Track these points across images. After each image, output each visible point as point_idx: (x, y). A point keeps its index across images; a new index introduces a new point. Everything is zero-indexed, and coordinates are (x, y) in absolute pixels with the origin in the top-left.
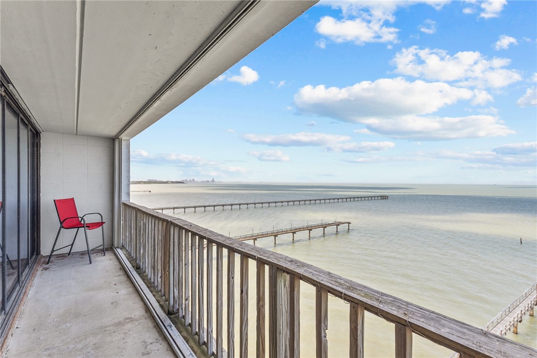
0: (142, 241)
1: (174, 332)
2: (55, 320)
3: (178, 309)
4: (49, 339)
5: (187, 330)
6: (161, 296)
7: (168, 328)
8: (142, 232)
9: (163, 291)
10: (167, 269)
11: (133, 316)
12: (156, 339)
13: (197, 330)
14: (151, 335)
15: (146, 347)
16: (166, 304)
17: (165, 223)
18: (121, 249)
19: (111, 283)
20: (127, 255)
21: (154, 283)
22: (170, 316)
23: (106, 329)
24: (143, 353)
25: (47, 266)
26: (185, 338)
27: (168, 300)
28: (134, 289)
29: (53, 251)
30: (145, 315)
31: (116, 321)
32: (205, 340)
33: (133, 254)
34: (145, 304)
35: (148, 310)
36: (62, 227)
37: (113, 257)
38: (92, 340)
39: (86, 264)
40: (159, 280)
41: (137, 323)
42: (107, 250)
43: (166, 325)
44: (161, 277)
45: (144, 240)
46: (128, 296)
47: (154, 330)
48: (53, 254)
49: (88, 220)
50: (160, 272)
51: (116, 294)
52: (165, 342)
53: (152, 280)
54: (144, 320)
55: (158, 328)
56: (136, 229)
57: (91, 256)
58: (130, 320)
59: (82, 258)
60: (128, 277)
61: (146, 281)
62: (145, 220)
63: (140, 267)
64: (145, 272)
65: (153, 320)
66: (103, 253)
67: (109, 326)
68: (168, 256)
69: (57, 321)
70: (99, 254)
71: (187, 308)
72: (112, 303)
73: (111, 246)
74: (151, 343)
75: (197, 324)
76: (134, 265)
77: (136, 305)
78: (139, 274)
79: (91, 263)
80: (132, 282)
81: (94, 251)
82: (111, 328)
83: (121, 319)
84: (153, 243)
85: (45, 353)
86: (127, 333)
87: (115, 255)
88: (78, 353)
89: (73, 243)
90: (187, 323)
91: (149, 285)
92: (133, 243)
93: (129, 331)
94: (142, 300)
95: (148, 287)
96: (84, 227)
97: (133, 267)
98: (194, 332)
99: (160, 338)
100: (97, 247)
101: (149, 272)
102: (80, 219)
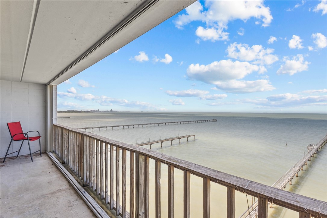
0: (66, 147)
1: (87, 195)
2: (13, 193)
3: (89, 183)
4: (11, 203)
5: (94, 194)
6: (79, 177)
7: (83, 193)
8: (66, 141)
9: (79, 174)
10: (82, 161)
11: (62, 188)
12: (76, 199)
13: (100, 193)
14: (73, 197)
15: (70, 203)
16: (82, 182)
17: (81, 135)
18: (52, 153)
19: (46, 172)
20: (56, 156)
21: (74, 170)
22: (85, 187)
23: (46, 196)
24: (68, 206)
25: (3, 164)
26: (93, 197)
27: (83, 179)
28: (62, 175)
29: (7, 155)
30: (69, 187)
31: (52, 191)
32: (104, 197)
33: (60, 155)
34: (69, 182)
35: (70, 185)
36: (12, 140)
37: (47, 157)
38: (38, 202)
39: (30, 162)
40: (77, 168)
41: (64, 192)
42: (43, 153)
43: (82, 192)
44: (78, 167)
45: (68, 146)
46: (58, 178)
47: (75, 195)
48: (7, 157)
49: (30, 135)
50: (78, 163)
51: (50, 178)
52: (82, 200)
53: (73, 169)
54: (69, 190)
55: (77, 193)
56: (62, 140)
57: (33, 157)
58: (60, 190)
59: (26, 159)
60: (58, 168)
61: (69, 170)
62: (68, 134)
63: (65, 162)
64: (68, 165)
65: (74, 190)
66: (40, 155)
67: (47, 194)
68: (82, 154)
69: (14, 194)
70: (37, 156)
71: (94, 181)
72: (48, 183)
73: (45, 152)
74: (73, 201)
75: (100, 190)
76: (61, 161)
77: (63, 183)
78: (64, 166)
79: (32, 161)
80: (60, 171)
81: (33, 155)
82: (49, 195)
83: (55, 191)
84: (73, 147)
85: (9, 210)
86: (59, 197)
87: (48, 156)
88: (30, 208)
89: (20, 150)
90: (94, 189)
91: (71, 172)
92: (60, 149)
93: (60, 196)
94: (67, 180)
95: (70, 173)
96: (27, 139)
97: (60, 163)
98: (98, 193)
99: (78, 198)
100: (35, 152)
101: (71, 164)
102: (24, 135)
